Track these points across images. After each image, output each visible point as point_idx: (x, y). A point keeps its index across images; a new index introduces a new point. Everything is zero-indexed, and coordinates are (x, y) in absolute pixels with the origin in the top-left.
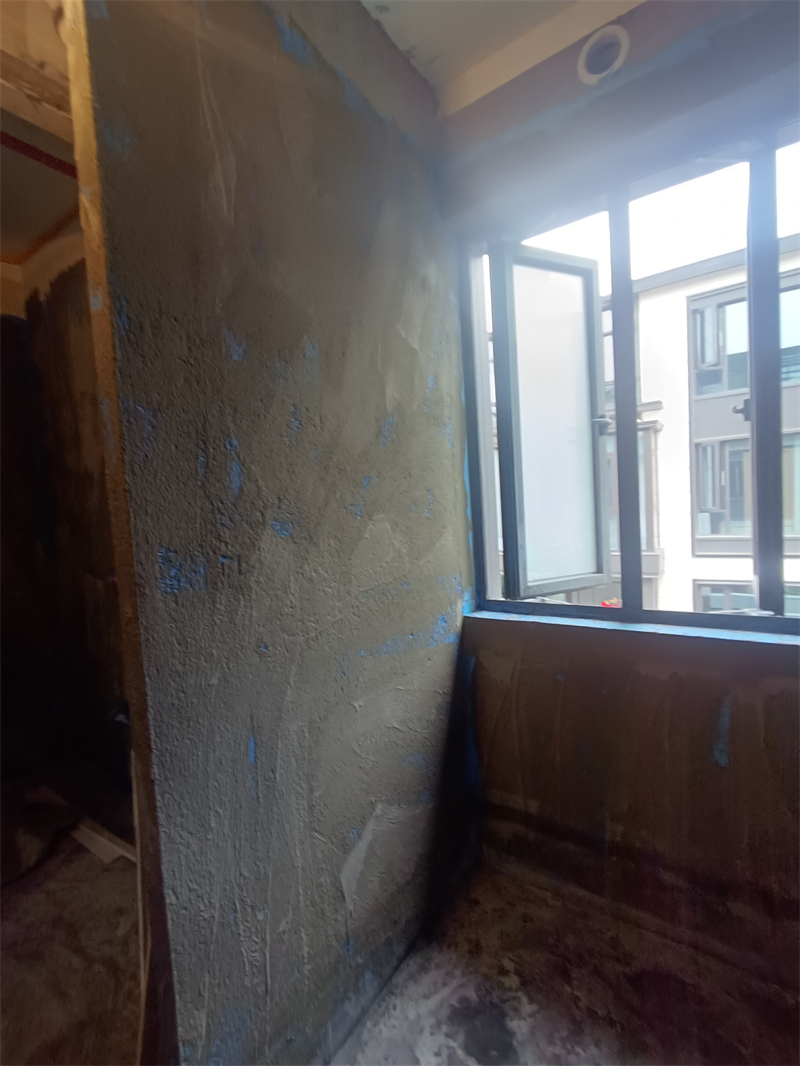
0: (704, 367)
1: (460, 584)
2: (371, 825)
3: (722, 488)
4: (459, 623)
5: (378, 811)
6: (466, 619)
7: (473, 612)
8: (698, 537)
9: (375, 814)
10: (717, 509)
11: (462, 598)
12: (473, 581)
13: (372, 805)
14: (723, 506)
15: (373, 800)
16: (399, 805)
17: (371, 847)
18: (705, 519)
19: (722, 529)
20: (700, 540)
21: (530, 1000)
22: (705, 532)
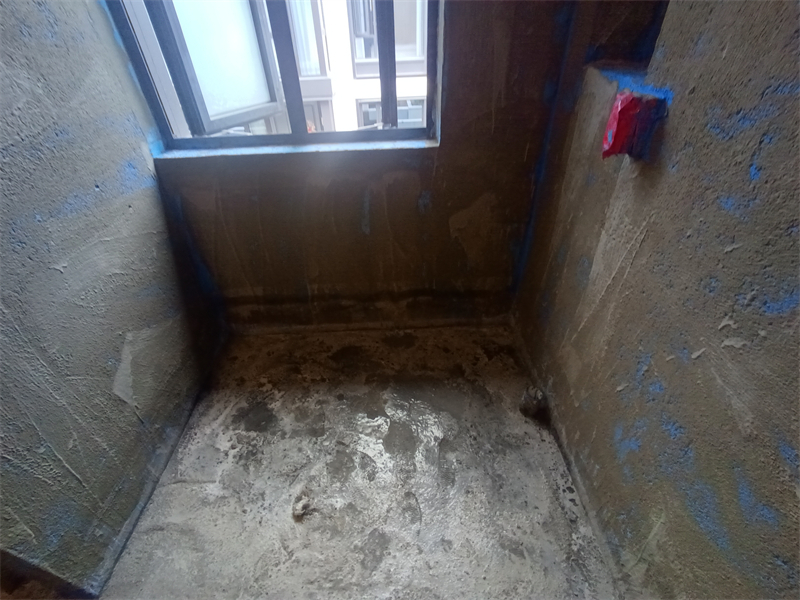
1: (137, 126)
2: (126, 348)
3: (370, 13)
4: (151, 166)
5: (129, 339)
6: (157, 162)
7: (162, 153)
8: (357, 61)
9: (127, 341)
10: (367, 35)
11: (145, 140)
12: (152, 121)
13: (121, 336)
14: (372, 32)
15: (121, 333)
16: (149, 326)
18: (360, 43)
19: (372, 53)
20: (359, 64)
21: (280, 391)
22: (361, 57)
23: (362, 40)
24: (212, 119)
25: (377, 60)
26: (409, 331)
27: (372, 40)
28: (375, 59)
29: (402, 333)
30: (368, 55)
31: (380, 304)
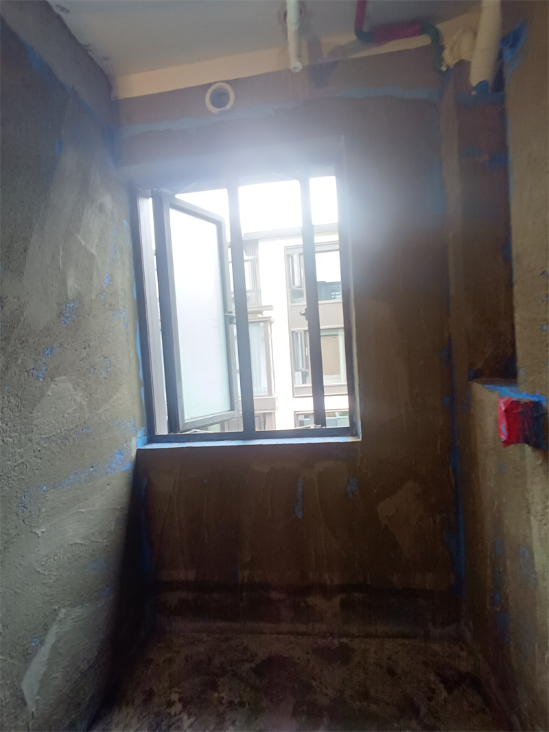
0: (294, 287)
1: (133, 426)
2: (54, 629)
3: (306, 357)
4: (134, 454)
5: (61, 616)
6: (138, 450)
7: (145, 445)
8: (295, 386)
9: (58, 619)
10: (304, 370)
11: (136, 436)
12: (145, 423)
13: (56, 612)
14: (307, 368)
15: (57, 607)
16: (82, 604)
17: (54, 647)
18: (299, 375)
19: (308, 381)
20: (297, 388)
21: (190, 715)
22: (299, 383)
23: (300, 373)
24: (186, 422)
25: (311, 385)
26: (345, 640)
27: (307, 372)
28: (309, 384)
29: (336, 642)
30: (304, 382)
31: (311, 600)
